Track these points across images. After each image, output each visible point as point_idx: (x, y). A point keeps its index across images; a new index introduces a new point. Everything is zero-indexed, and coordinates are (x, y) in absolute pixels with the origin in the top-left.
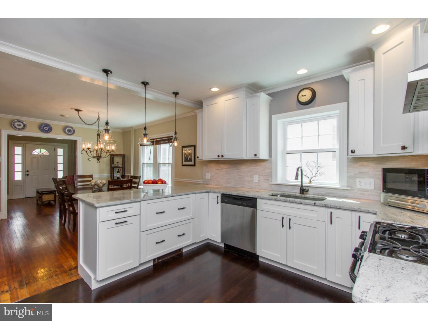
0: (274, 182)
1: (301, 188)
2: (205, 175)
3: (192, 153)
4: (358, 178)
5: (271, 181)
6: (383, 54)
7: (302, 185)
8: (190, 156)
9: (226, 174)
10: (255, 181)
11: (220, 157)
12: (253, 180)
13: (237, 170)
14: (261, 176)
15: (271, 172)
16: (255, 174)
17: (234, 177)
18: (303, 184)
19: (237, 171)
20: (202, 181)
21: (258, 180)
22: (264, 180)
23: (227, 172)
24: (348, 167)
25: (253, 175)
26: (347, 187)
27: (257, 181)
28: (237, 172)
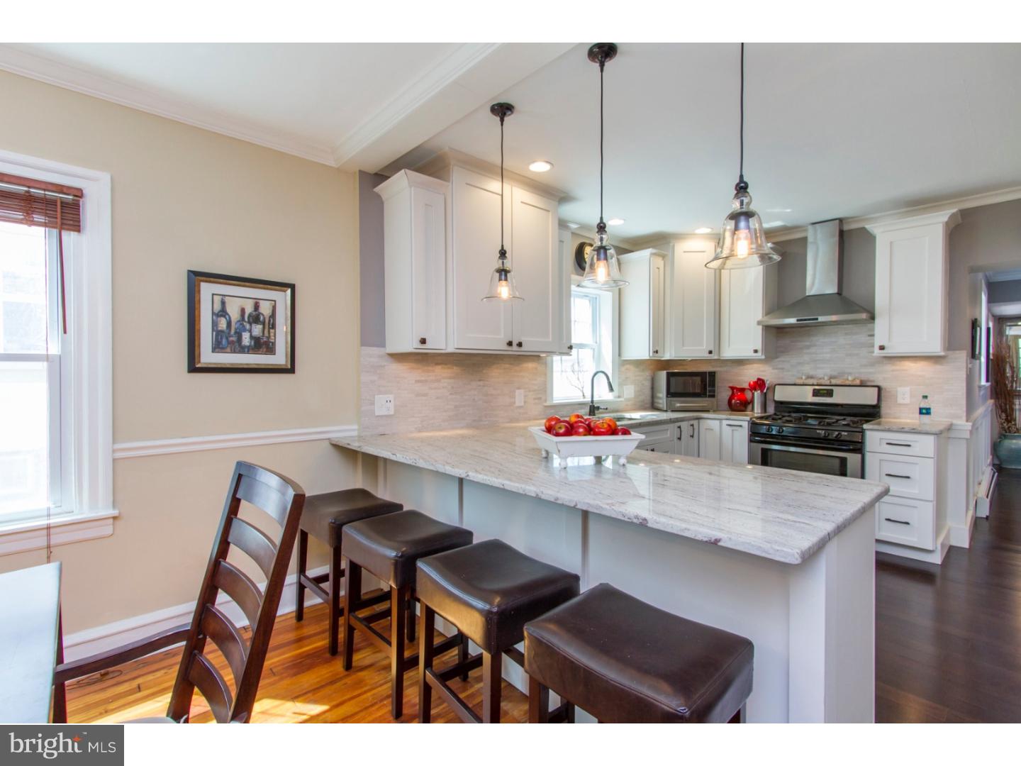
0: (548, 404)
1: (591, 406)
2: (373, 403)
3: (273, 315)
4: (625, 385)
5: (546, 401)
6: (685, 252)
7: (592, 401)
8: (257, 330)
9: (451, 394)
10: (517, 404)
11: (515, 347)
12: (515, 403)
13: (480, 380)
14: (530, 391)
15: (545, 383)
16: (519, 388)
17: (474, 399)
18: (594, 399)
19: (481, 383)
20: (355, 427)
21: (525, 402)
22: (535, 399)
23: (453, 388)
24: (619, 371)
25: (515, 392)
26: (619, 397)
27: (522, 404)
28: (480, 386)
